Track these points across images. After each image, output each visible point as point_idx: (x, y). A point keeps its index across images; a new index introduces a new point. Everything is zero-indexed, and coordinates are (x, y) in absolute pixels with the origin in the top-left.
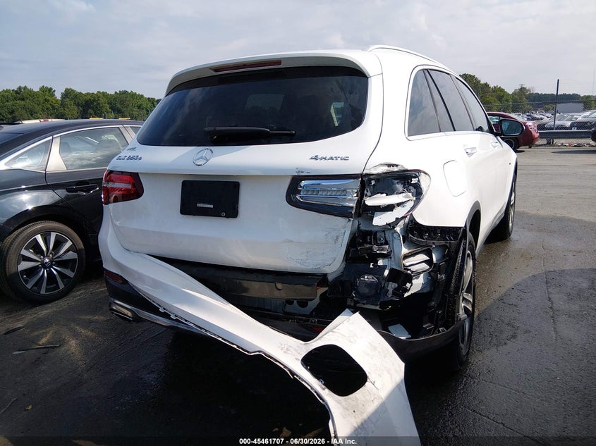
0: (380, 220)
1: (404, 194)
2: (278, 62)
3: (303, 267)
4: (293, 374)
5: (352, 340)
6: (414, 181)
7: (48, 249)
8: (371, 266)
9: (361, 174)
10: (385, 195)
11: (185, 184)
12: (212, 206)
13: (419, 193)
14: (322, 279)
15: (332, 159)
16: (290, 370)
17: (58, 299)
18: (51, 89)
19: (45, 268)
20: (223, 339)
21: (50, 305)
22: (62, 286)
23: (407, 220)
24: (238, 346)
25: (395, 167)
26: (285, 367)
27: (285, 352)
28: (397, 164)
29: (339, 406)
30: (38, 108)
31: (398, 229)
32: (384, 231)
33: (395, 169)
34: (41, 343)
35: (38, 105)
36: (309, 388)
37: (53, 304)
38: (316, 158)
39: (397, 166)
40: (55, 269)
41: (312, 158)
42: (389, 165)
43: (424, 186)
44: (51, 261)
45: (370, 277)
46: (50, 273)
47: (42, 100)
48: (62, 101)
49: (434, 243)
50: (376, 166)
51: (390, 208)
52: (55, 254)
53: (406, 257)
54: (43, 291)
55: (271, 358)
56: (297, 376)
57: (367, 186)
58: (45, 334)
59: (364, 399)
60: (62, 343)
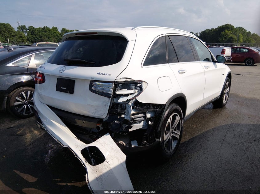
0: (121, 100)
1: (134, 90)
2: (96, 33)
3: (93, 115)
4: (76, 155)
5: (103, 145)
6: (139, 85)
7: (27, 98)
8: (119, 117)
9: (115, 81)
10: (126, 90)
11: (58, 79)
12: (65, 89)
13: (141, 90)
14: (100, 121)
15: (105, 74)
16: (76, 154)
17: (30, 117)
18: (57, 28)
19: (25, 105)
20: (57, 140)
21: (26, 119)
22: (32, 112)
23: (134, 100)
24: (61, 143)
25: (129, 79)
26: (74, 152)
27: (76, 147)
28: (130, 78)
29: (91, 169)
30: (51, 36)
31: (130, 104)
32: (125, 104)
33: (129, 80)
34: (17, 133)
35: (51, 34)
36: (81, 161)
37: (28, 119)
38: (99, 74)
39: (130, 79)
40: (29, 105)
41: (98, 74)
42: (127, 78)
43: (144, 87)
44: (28, 102)
45: (117, 122)
46: (27, 107)
47: (53, 32)
48: (61, 33)
49: (147, 110)
50: (121, 79)
51: (127, 95)
52: (30, 100)
53: (133, 115)
54: (24, 114)
55: (70, 149)
56: (78, 156)
57: (117, 86)
58: (20, 130)
59: (102, 168)
60: (25, 134)
